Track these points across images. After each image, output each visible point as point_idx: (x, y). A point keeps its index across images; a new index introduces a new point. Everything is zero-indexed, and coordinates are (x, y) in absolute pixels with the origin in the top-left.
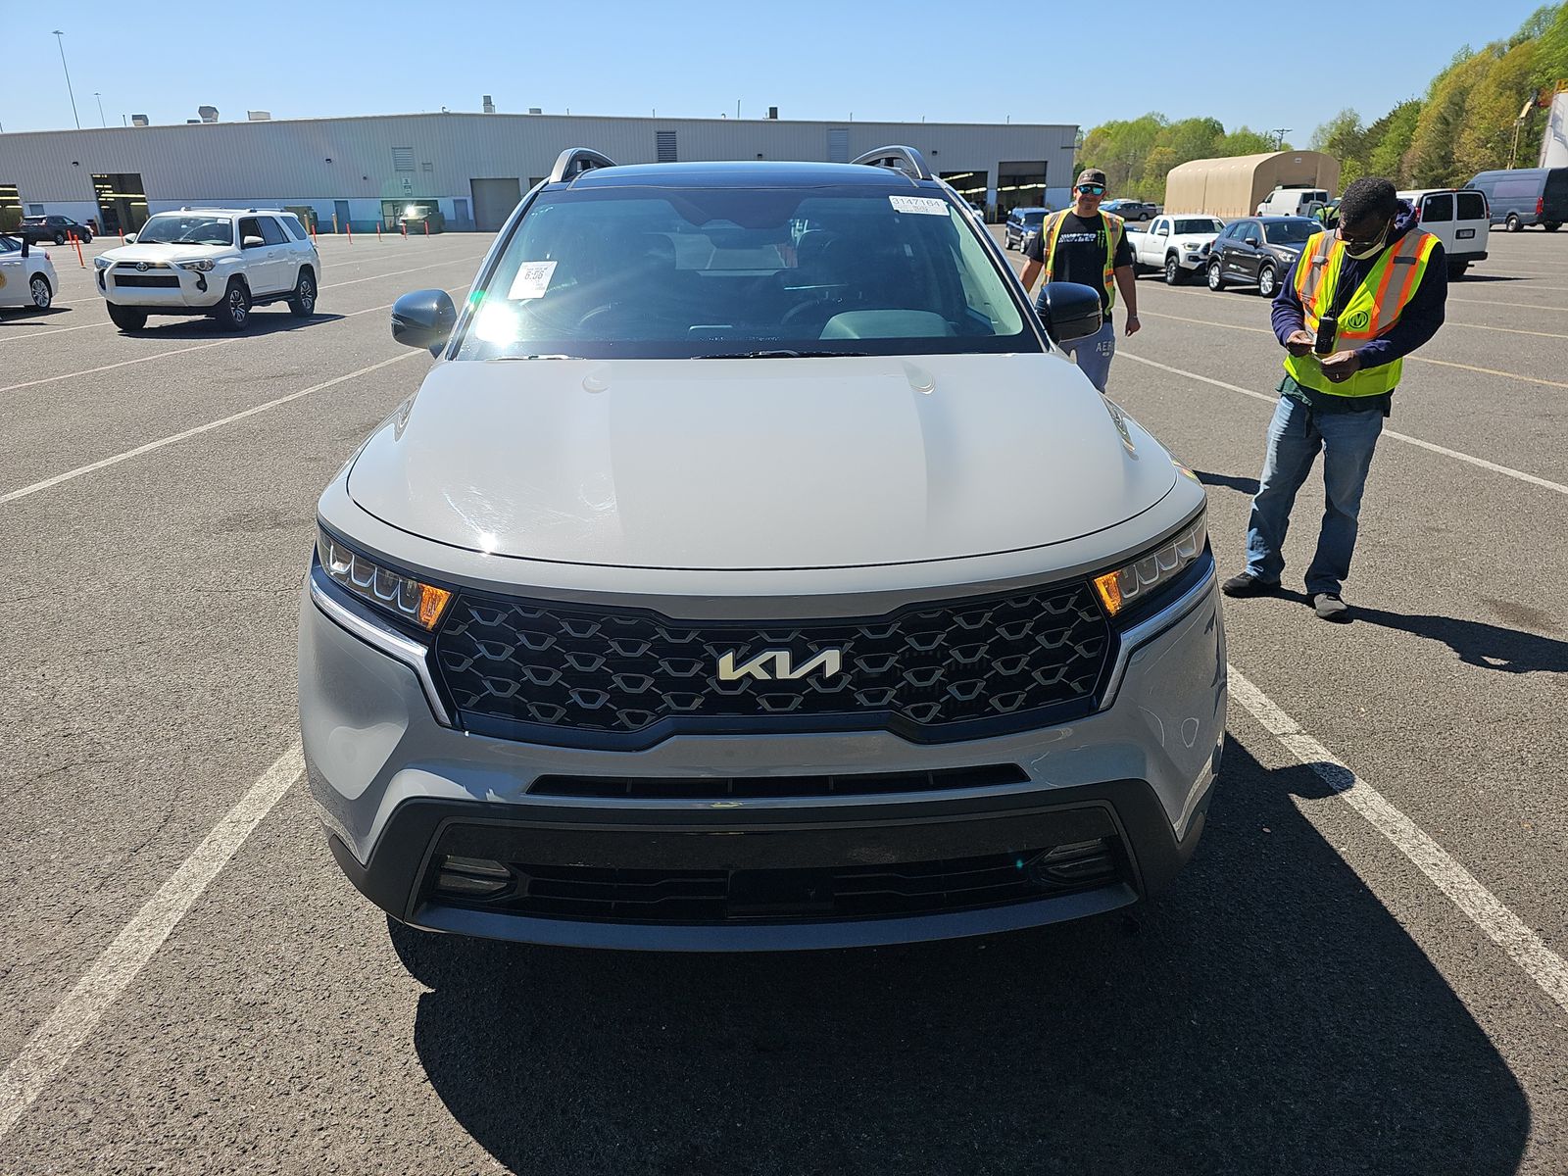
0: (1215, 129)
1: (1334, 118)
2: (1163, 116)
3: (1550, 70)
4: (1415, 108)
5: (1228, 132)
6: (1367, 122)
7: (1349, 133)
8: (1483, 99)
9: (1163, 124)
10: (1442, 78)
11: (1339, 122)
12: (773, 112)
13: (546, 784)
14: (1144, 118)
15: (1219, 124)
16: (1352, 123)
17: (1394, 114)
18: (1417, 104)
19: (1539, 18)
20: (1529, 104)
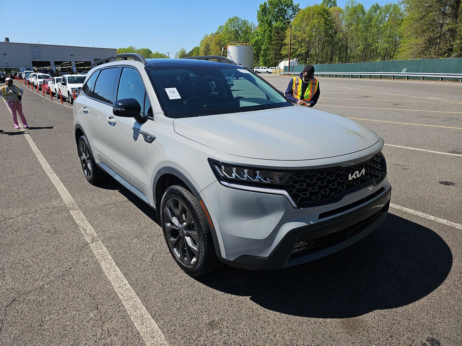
0: (150, 52)
1: (180, 50)
2: (134, 47)
3: (225, 41)
4: (198, 49)
5: (153, 53)
6: (187, 51)
7: (184, 54)
8: (212, 46)
9: (135, 50)
10: (202, 41)
11: (181, 51)
12: (7, 39)
13: (321, 216)
14: (130, 48)
15: (150, 50)
16: (184, 52)
17: (193, 50)
18: (198, 47)
19: (220, 27)
20: (223, 49)
